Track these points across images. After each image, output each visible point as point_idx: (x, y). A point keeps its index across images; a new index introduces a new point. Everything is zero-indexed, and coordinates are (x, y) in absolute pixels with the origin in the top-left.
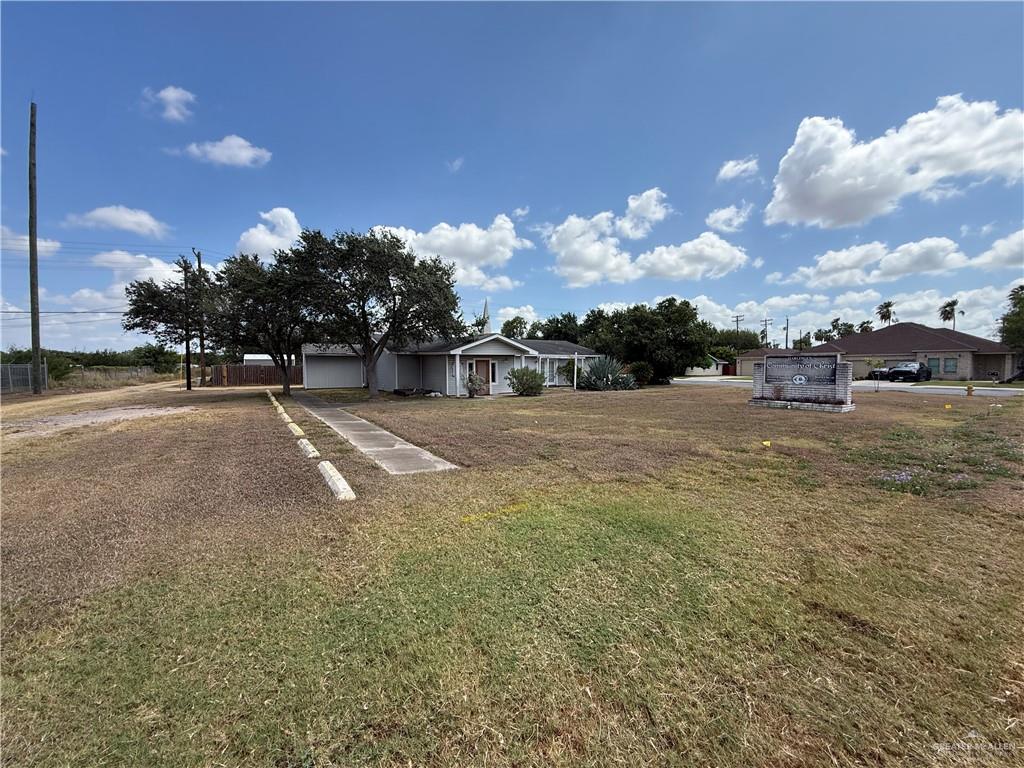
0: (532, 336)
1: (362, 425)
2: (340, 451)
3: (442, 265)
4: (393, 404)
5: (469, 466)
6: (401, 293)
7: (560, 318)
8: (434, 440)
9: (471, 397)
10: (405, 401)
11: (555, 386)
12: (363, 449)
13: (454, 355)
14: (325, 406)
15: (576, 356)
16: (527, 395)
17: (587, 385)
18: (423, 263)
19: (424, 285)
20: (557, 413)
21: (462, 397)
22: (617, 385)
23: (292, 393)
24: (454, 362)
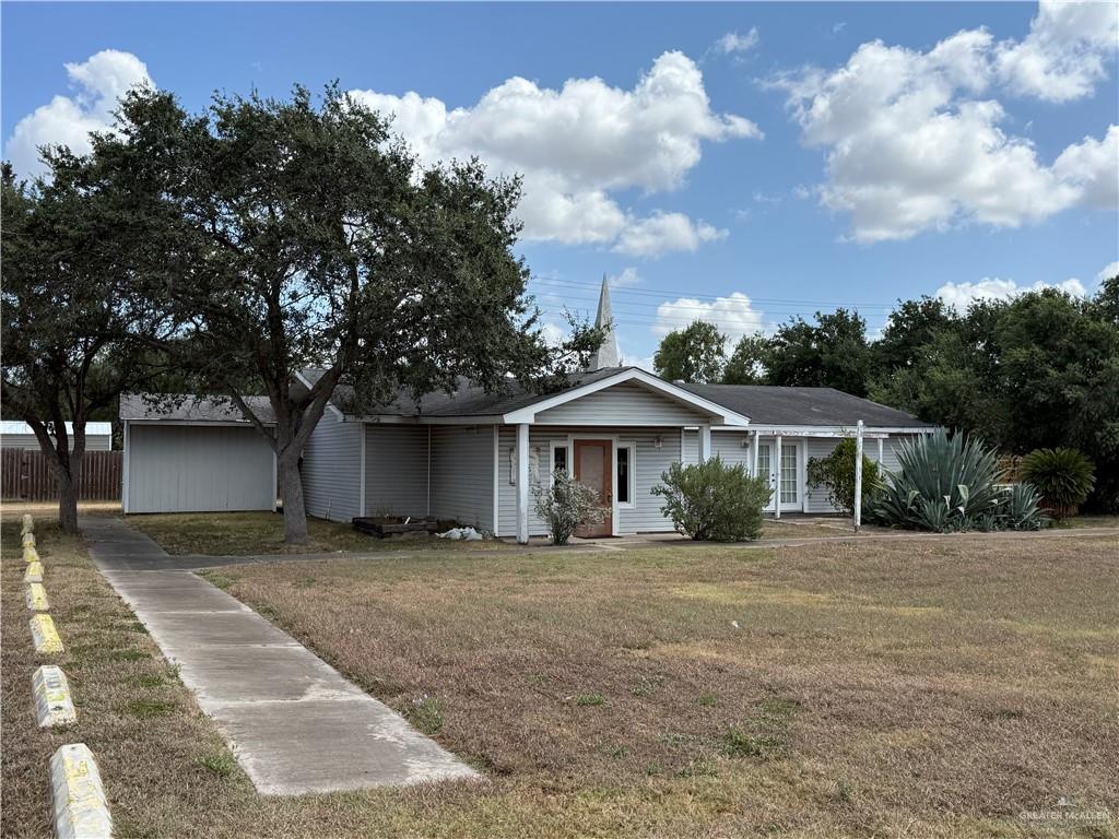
0: (736, 375)
1: (240, 621)
2: (137, 708)
3: (486, 184)
4: (343, 559)
5: (506, 772)
6: (370, 260)
7: (815, 324)
8: (423, 674)
9: (559, 540)
10: (378, 548)
11: (801, 514)
12: (210, 702)
13: (514, 428)
14: (155, 564)
15: (859, 431)
16: (715, 540)
17: (892, 514)
18: (432, 179)
19: (429, 237)
20: (799, 598)
21: (535, 542)
22: (985, 514)
23: (80, 523)
24: (513, 448)
